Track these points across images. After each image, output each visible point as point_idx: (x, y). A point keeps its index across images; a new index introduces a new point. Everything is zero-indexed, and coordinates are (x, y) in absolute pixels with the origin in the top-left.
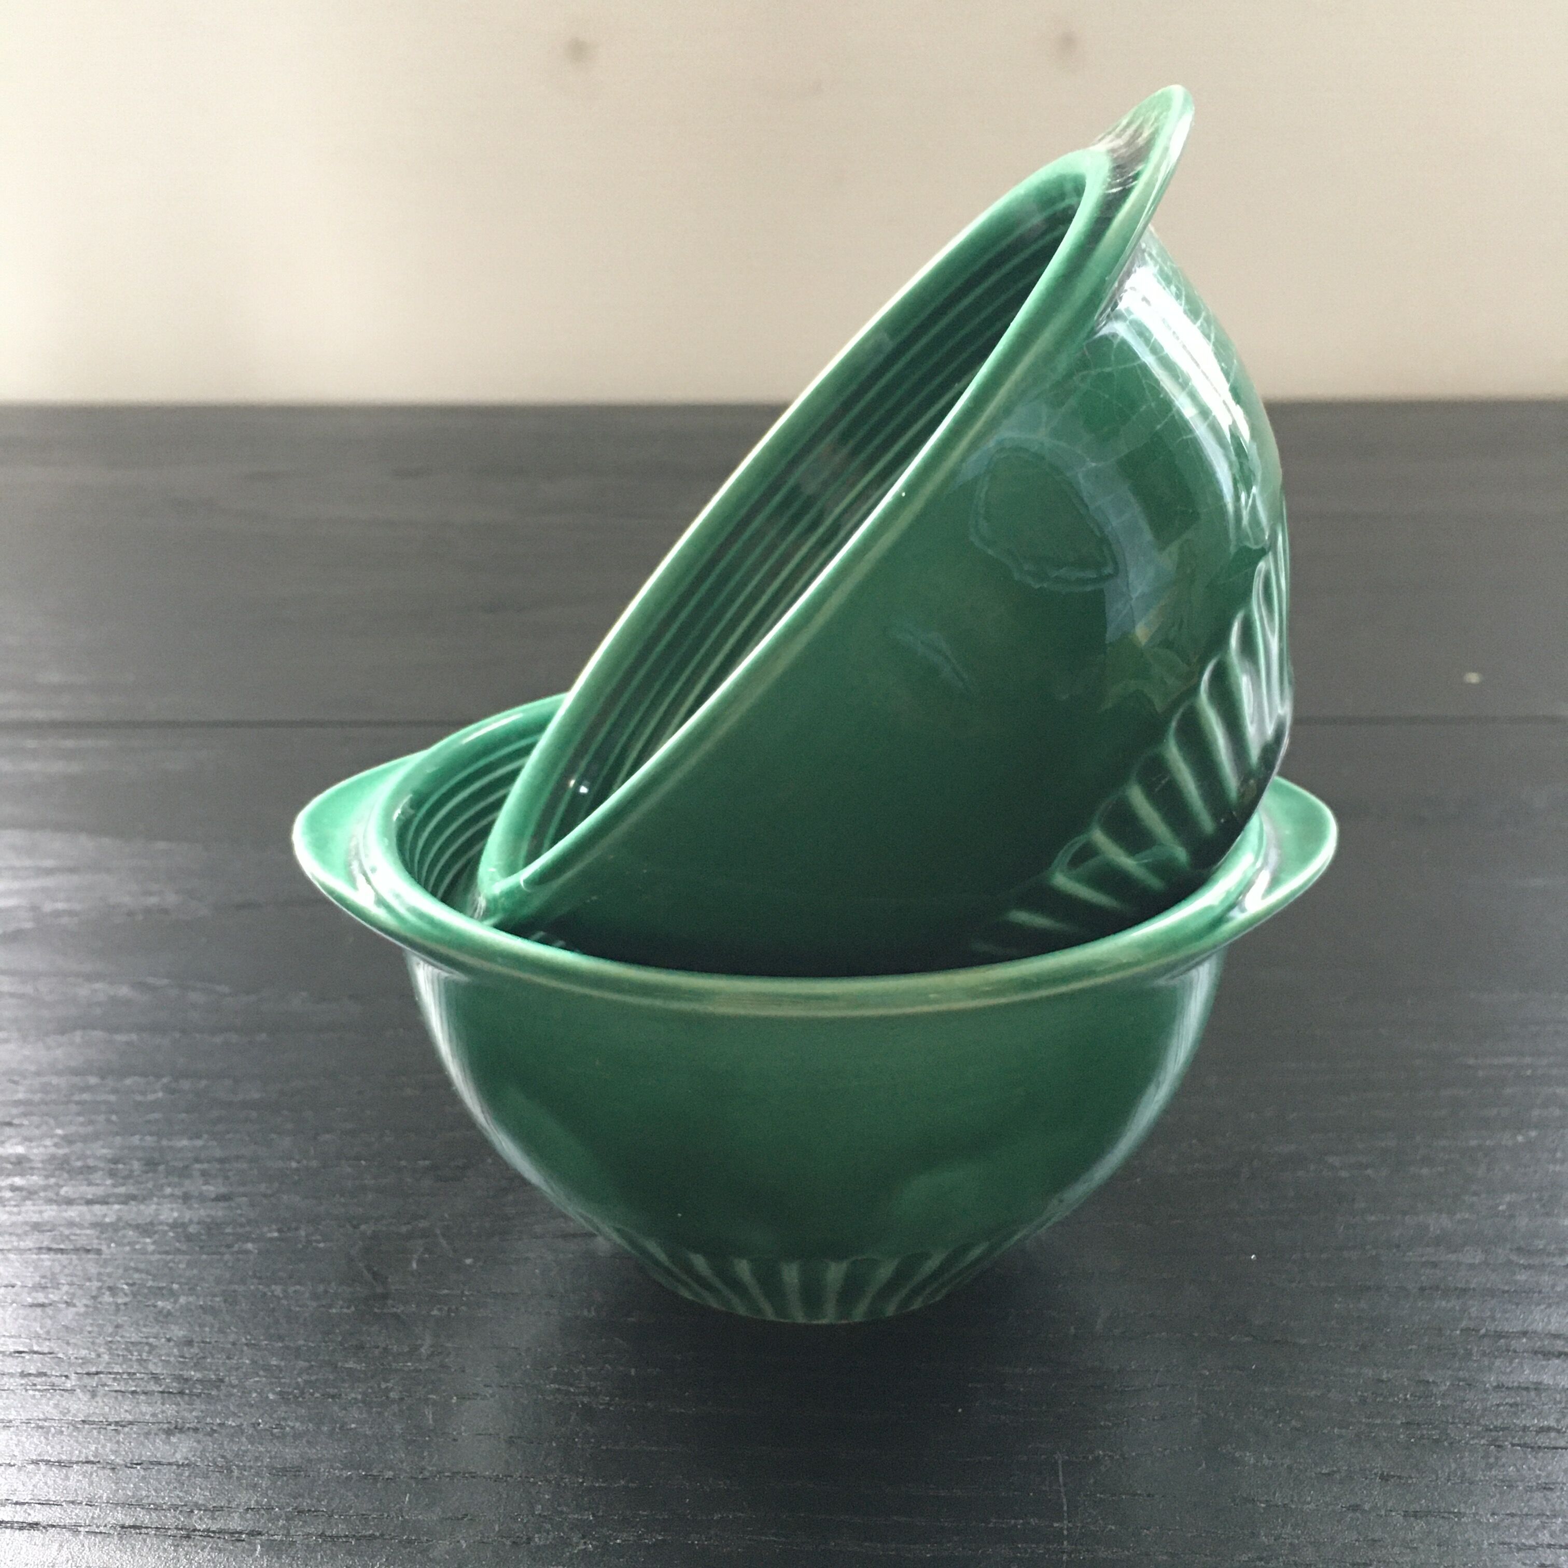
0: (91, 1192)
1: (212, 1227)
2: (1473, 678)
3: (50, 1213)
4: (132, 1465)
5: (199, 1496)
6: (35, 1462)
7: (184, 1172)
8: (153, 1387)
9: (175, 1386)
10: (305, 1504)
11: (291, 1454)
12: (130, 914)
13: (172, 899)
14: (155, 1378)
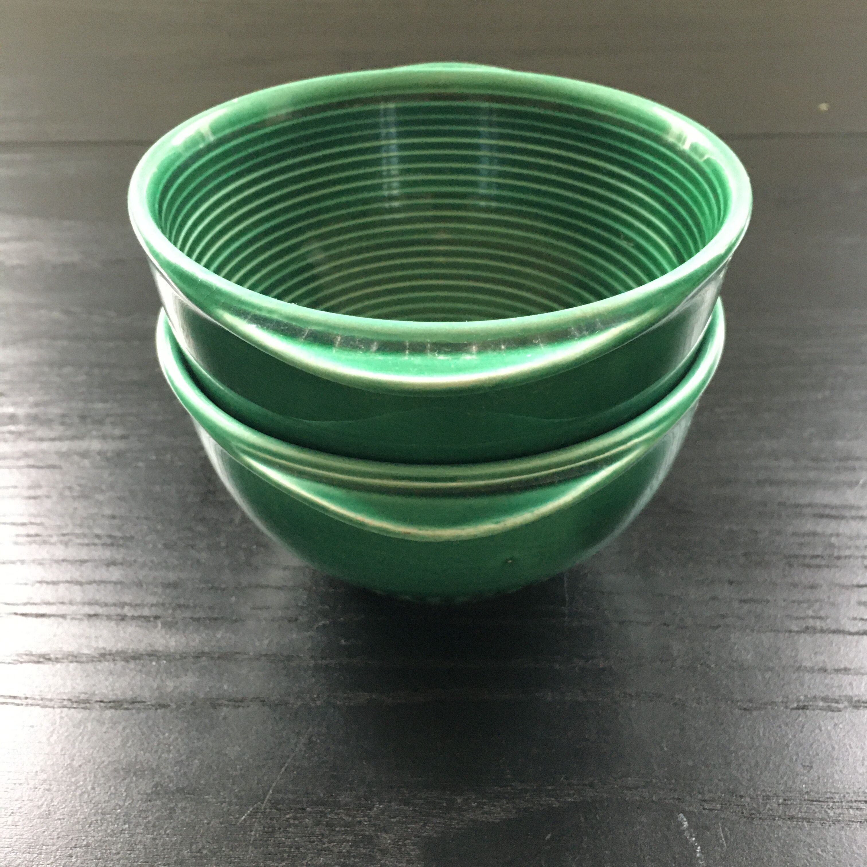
0: (52, 435)
1: (119, 454)
2: (824, 107)
3: (32, 446)
4: (90, 583)
5: (127, 598)
6: (41, 582)
7: (101, 422)
8: (97, 541)
9: (109, 541)
10: (182, 601)
11: (172, 576)
12: (54, 267)
13: (76, 258)
14: (98, 536)
